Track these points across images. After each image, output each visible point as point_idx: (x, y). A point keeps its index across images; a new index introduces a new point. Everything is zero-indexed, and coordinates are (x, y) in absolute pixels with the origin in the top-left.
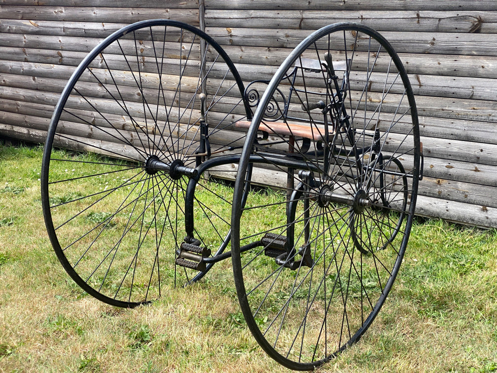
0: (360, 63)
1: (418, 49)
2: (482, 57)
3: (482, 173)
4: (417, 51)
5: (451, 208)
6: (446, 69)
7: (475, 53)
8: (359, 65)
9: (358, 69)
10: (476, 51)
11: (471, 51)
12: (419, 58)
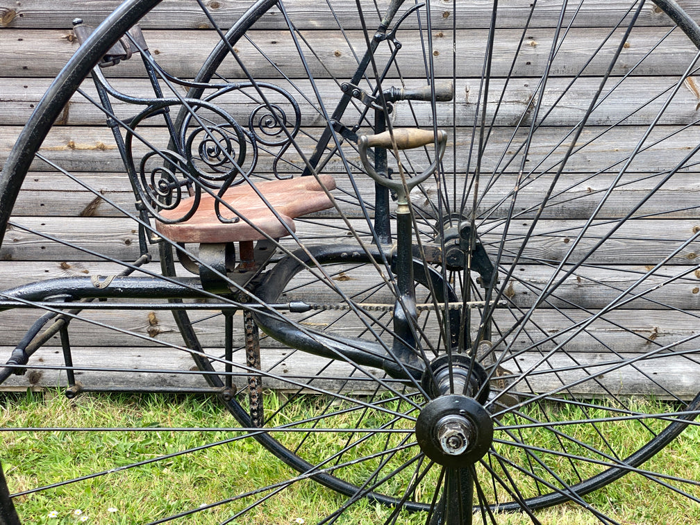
0: (31, 59)
1: (181, 18)
2: (333, 33)
3: (356, 283)
4: (177, 23)
5: (293, 366)
6: (253, 63)
7: (316, 24)
8: (29, 64)
9: (26, 73)
10: (318, 19)
11: (307, 20)
12: (185, 41)
